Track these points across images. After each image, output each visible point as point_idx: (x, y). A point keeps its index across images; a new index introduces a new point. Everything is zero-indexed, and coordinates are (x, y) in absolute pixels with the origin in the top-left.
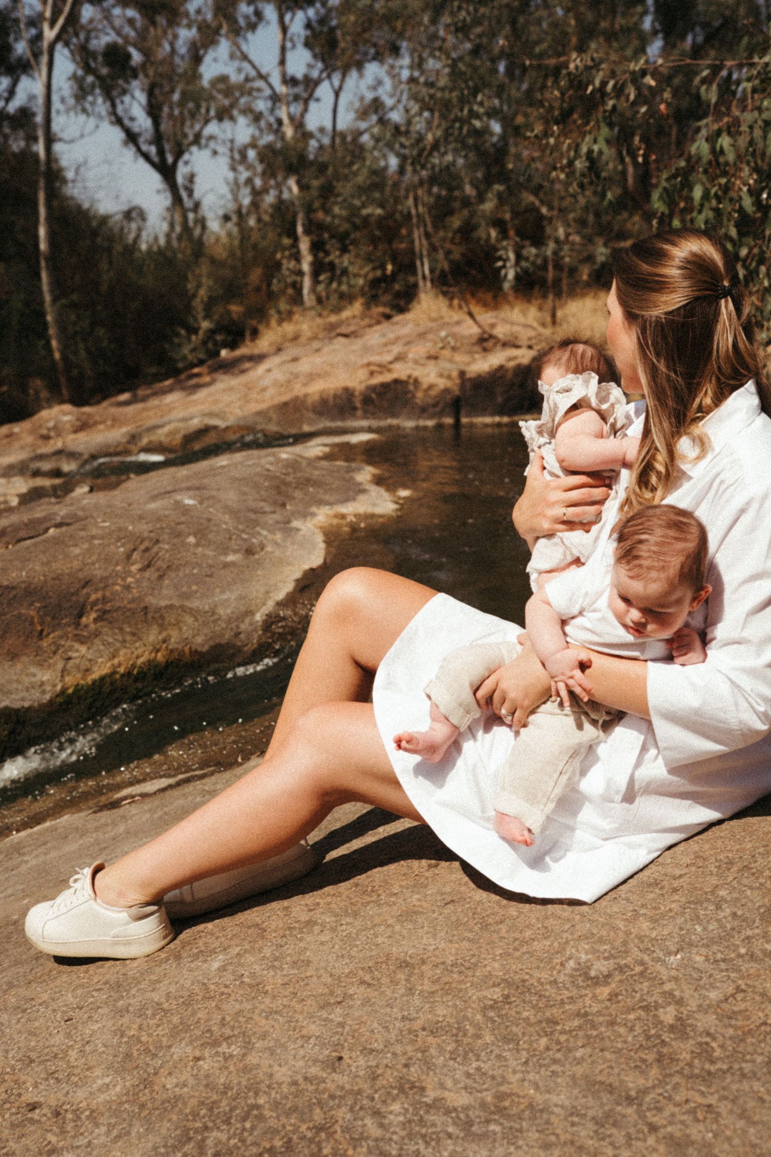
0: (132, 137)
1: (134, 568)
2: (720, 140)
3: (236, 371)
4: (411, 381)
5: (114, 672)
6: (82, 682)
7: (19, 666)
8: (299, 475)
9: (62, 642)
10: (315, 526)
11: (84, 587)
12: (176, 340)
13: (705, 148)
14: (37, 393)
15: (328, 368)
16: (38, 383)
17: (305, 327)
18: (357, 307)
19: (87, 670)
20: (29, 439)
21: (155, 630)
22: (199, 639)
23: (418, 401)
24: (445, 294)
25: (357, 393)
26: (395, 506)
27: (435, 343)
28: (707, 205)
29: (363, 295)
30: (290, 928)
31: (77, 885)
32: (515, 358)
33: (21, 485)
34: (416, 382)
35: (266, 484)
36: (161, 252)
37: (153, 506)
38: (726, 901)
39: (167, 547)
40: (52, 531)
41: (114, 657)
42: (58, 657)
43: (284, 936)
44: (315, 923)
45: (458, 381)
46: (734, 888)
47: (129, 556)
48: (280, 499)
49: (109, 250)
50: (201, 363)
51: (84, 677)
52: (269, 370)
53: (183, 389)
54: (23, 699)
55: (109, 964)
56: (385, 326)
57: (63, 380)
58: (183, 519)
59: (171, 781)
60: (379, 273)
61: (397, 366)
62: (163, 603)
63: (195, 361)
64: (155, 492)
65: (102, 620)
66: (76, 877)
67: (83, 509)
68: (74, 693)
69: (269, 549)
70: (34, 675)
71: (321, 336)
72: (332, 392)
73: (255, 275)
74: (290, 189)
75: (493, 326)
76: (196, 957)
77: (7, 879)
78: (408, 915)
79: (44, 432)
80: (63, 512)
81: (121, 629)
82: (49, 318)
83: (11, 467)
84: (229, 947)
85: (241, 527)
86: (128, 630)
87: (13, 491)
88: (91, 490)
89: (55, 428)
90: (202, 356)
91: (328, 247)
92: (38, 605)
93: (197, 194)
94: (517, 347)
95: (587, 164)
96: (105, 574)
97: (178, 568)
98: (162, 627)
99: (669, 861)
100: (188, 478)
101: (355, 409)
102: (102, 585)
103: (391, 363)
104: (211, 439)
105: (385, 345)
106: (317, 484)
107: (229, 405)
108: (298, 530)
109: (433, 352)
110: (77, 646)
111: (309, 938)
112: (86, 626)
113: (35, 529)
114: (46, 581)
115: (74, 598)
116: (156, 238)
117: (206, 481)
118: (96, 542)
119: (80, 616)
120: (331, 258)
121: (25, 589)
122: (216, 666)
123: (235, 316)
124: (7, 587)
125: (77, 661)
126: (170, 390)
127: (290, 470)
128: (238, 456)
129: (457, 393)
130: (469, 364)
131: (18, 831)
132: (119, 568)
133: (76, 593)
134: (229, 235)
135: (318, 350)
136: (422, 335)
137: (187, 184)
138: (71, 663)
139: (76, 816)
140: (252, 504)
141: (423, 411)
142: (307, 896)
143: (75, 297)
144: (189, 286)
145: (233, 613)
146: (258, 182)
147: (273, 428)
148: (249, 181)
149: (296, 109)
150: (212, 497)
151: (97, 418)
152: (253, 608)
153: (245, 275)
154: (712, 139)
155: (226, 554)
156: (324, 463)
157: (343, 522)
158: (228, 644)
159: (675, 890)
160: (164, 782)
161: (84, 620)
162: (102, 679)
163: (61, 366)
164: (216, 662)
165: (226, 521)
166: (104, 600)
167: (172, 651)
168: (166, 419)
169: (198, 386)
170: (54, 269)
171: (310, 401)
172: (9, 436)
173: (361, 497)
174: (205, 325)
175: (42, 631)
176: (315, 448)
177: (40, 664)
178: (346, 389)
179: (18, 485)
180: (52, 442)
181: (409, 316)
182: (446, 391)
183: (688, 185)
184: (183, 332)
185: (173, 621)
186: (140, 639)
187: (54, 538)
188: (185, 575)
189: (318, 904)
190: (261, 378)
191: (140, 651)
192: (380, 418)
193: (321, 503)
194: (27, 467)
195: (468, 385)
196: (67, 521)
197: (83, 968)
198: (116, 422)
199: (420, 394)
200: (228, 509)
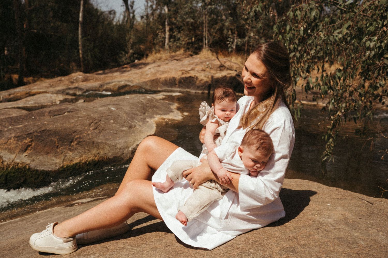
1: (91, 128)
2: (297, 12)
3: (138, 67)
4: (195, 77)
5: (80, 162)
6: (69, 164)
7: (49, 157)
8: (152, 104)
9: (64, 150)
10: (154, 121)
11: (74, 133)
12: (121, 55)
13: (292, 14)
14: (72, 68)
15: (169, 70)
16: (73, 64)
17: (164, 56)
18: (182, 51)
19: (71, 160)
20: (67, 82)
21: (95, 149)
22: (110, 154)
23: (197, 84)
24: (211, 50)
25: (177, 79)
26: (182, 118)
27: (205, 66)
28: (290, 32)
29: (184, 47)
30: (116, 249)
31: (48, 229)
32: (230, 74)
33: (61, 97)
34: (197, 78)
35: (140, 106)
36: (120, 25)
37: (101, 109)
38: (252, 253)
39: (103, 123)
40: (66, 113)
41: (81, 157)
42: (62, 155)
43: (114, 252)
44: (125, 248)
45: (211, 79)
46: (255, 249)
47: (90, 124)
48: (143, 111)
49: (103, 23)
50: (128, 63)
51: (70, 163)
52: (150, 68)
53: (120, 71)
54: (49, 168)
55: (57, 256)
56: (190, 58)
57: (82, 64)
58: (110, 114)
59: (92, 199)
60: (190, 41)
61: (191, 72)
62: (100, 141)
63: (126, 63)
64: (103, 104)
65: (79, 144)
66: (49, 226)
67: (78, 107)
68: (66, 168)
69: (137, 127)
70: (54, 160)
71: (169, 59)
72: (169, 78)
73: (150, 37)
74: (165, 10)
75: (225, 62)
76: (85, 256)
77: (32, 226)
78: (155, 249)
79: (72, 80)
80: (71, 108)
81: (84, 148)
82: (80, 43)
83: (59, 91)
84: (96, 253)
85: (129, 119)
86: (87, 148)
87: (58, 99)
88: (84, 101)
89: (76, 79)
90: (129, 61)
91: (174, 31)
92: (58, 137)
93: (134, 8)
94: (232, 70)
95: (254, 14)
96: (82, 129)
97: (106, 130)
98: (98, 149)
99: (238, 239)
100: (115, 101)
101: (176, 84)
102: (80, 133)
103: (189, 71)
104: (127, 89)
105: (189, 64)
106: (157, 108)
107: (134, 78)
108: (148, 122)
109: (204, 69)
110: (69, 152)
111: (121, 253)
112: (73, 146)
113: (60, 112)
114: (61, 130)
115: (70, 136)
116: (119, 21)
117: (120, 103)
118: (80, 119)
119: (71, 142)
120: (175, 34)
121: (54, 131)
122: (114, 163)
123: (142, 49)
124: (48, 130)
125: (69, 157)
126: (116, 71)
127: (149, 102)
128: (133, 96)
129: (210, 83)
130: (215, 74)
131: (39, 211)
132: (86, 128)
133: (71, 135)
134: (143, 22)
135: (167, 64)
136: (201, 63)
137: (131, 4)
138: (66, 157)
139: (59, 208)
140: (134, 112)
141: (198, 88)
142: (124, 240)
143: (89, 37)
144: (126, 38)
145: (122, 146)
146: (154, 7)
147: (148, 88)
148: (151, 6)
150: (121, 108)
151: (91, 78)
152: (129, 146)
153: (147, 37)
154: (294, 11)
155: (122, 127)
156: (162, 101)
157: (164, 121)
158: (119, 156)
159: (237, 248)
160: (90, 199)
161: (72, 144)
162: (76, 164)
163: (82, 59)
164: (114, 162)
165: (124, 117)
166: (80, 138)
167: (100, 157)
168: (113, 80)
169: (125, 71)
170: (83, 28)
171: (161, 80)
172: (60, 80)
173: (171, 114)
174: (131, 51)
175: (58, 146)
176: (160, 96)
177: (56, 157)
178: (174, 78)
179: (60, 97)
180: (74, 84)
181: (198, 56)
182: (207, 82)
183: (285, 25)
184: (123, 53)
185: (102, 147)
186: (90, 152)
187: (66, 116)
188: (108, 133)
189: (127, 242)
190: (146, 71)
191: (90, 156)
192: (184, 88)
193: (157, 114)
194: (65, 92)
195: (214, 81)
196: (72, 111)
197: (48, 256)
198: (97, 80)
199: (198, 82)
200: (125, 113)
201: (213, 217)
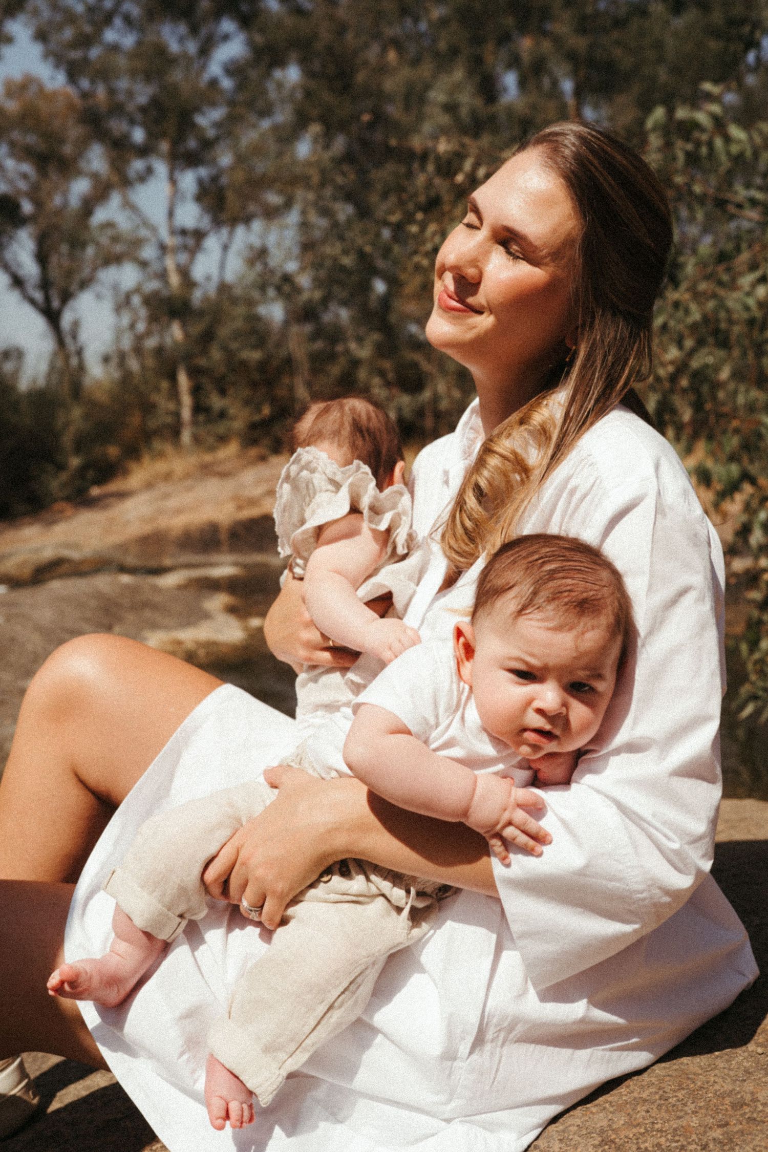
0: (18, 282)
8: (138, 597)
12: (43, 476)
15: (196, 504)
17: (178, 466)
18: (233, 447)
25: (223, 527)
26: (244, 635)
29: (240, 437)
36: (41, 392)
48: (106, 621)
50: (66, 498)
53: (42, 523)
56: (260, 467)
60: (257, 417)
63: (62, 496)
71: (193, 475)
72: (197, 527)
74: (173, 335)
90: (70, 492)
91: (207, 390)
101: (221, 543)
103: (260, 497)
105: (258, 481)
107: (87, 537)
116: (35, 380)
123: (111, 458)
126: (29, 524)
127: (128, 594)
135: (190, 488)
146: (141, 327)
147: (129, 561)
148: (132, 326)
149: (183, 258)
156: (174, 593)
169: (59, 520)
171: (172, 534)
173: (204, 623)
174: (75, 462)
178: (211, 523)
184: (51, 469)
190: (125, 512)
192: (246, 554)
193: (156, 627)
201: (385, 1035)
